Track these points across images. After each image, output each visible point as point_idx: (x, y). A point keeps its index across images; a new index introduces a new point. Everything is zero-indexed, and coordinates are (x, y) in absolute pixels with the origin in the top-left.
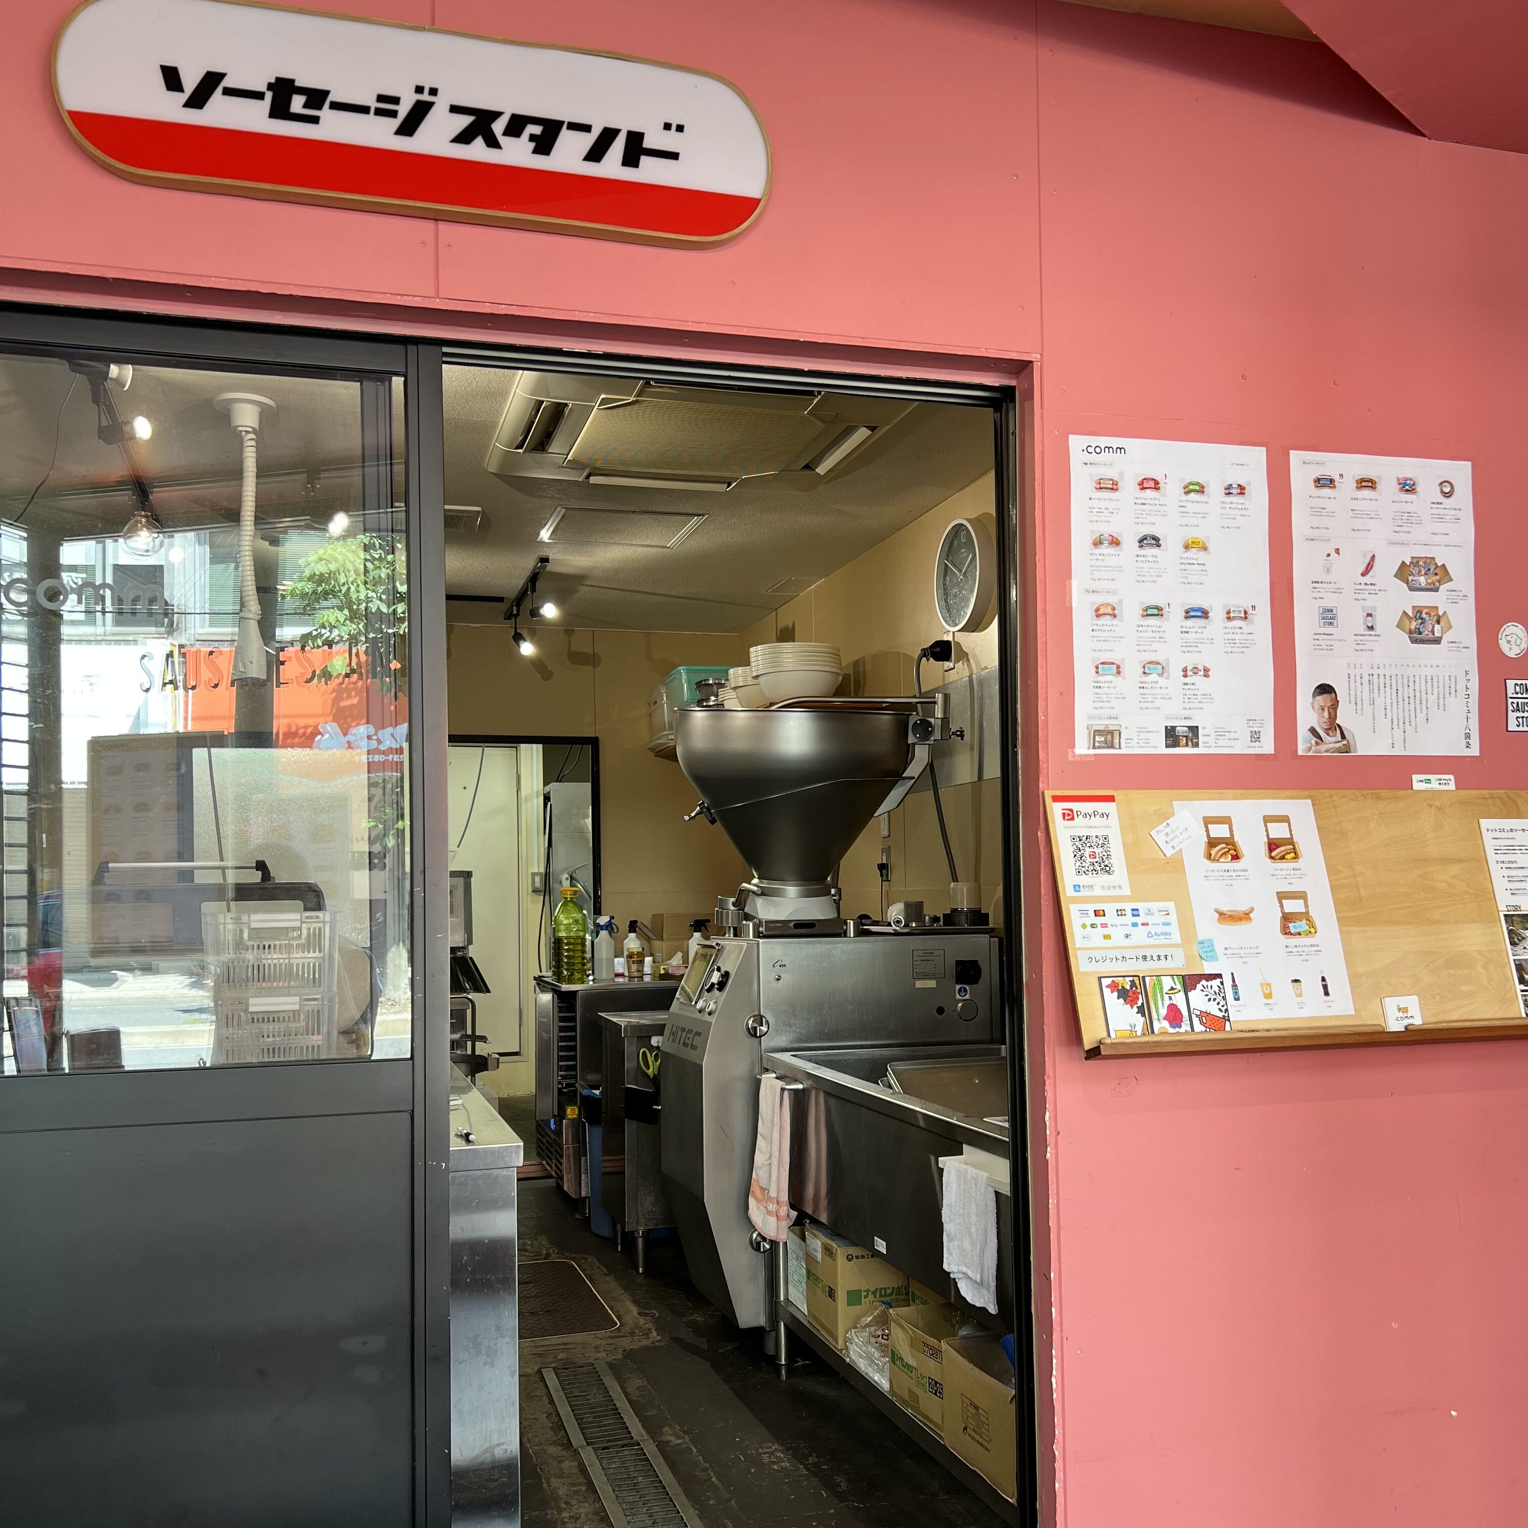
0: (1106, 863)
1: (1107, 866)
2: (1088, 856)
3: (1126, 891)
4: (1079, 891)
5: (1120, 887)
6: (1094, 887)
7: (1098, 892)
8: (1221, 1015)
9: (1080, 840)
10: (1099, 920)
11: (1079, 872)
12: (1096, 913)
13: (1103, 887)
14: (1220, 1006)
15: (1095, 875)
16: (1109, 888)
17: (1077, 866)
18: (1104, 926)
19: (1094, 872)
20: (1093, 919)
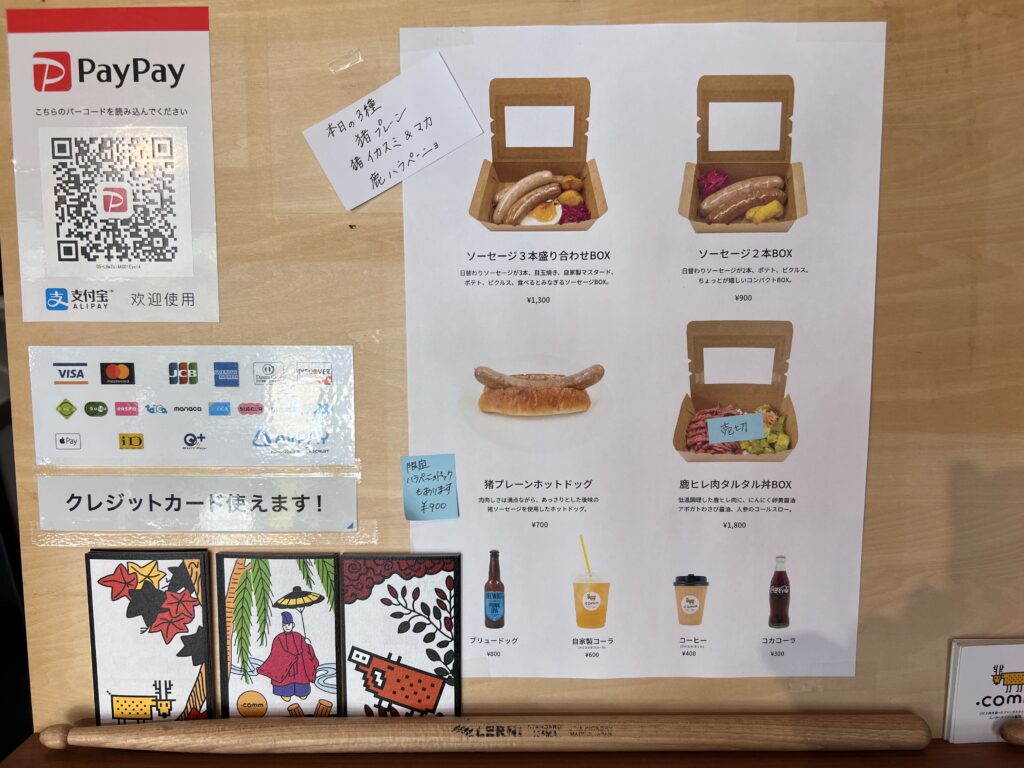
0: (157, 224)
1: (157, 234)
2: (99, 203)
3: (207, 309)
4: (62, 308)
5: (189, 298)
6: (109, 296)
7: (120, 311)
8: (430, 667)
9: (82, 152)
10: (112, 394)
11: (68, 251)
12: (108, 373)
13: (137, 298)
14: (433, 645)
15: (115, 261)
16: (155, 300)
17: (64, 230)
18: (126, 409)
19: (113, 252)
20: (94, 389)
